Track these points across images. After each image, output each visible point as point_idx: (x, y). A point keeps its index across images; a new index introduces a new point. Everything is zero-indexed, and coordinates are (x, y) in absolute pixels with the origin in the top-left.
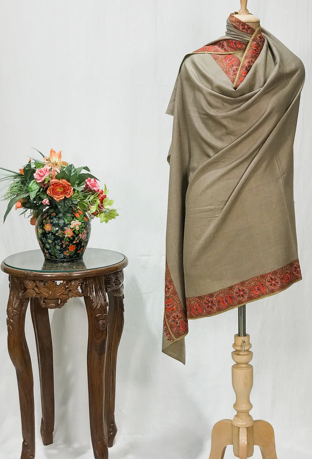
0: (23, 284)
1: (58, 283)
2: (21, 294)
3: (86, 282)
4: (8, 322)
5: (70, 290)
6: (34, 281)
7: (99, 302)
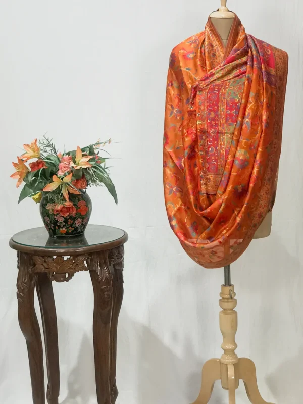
0: (32, 259)
1: (66, 258)
2: (30, 270)
3: (91, 256)
4: (18, 296)
5: (77, 265)
6: (43, 256)
7: (104, 275)
